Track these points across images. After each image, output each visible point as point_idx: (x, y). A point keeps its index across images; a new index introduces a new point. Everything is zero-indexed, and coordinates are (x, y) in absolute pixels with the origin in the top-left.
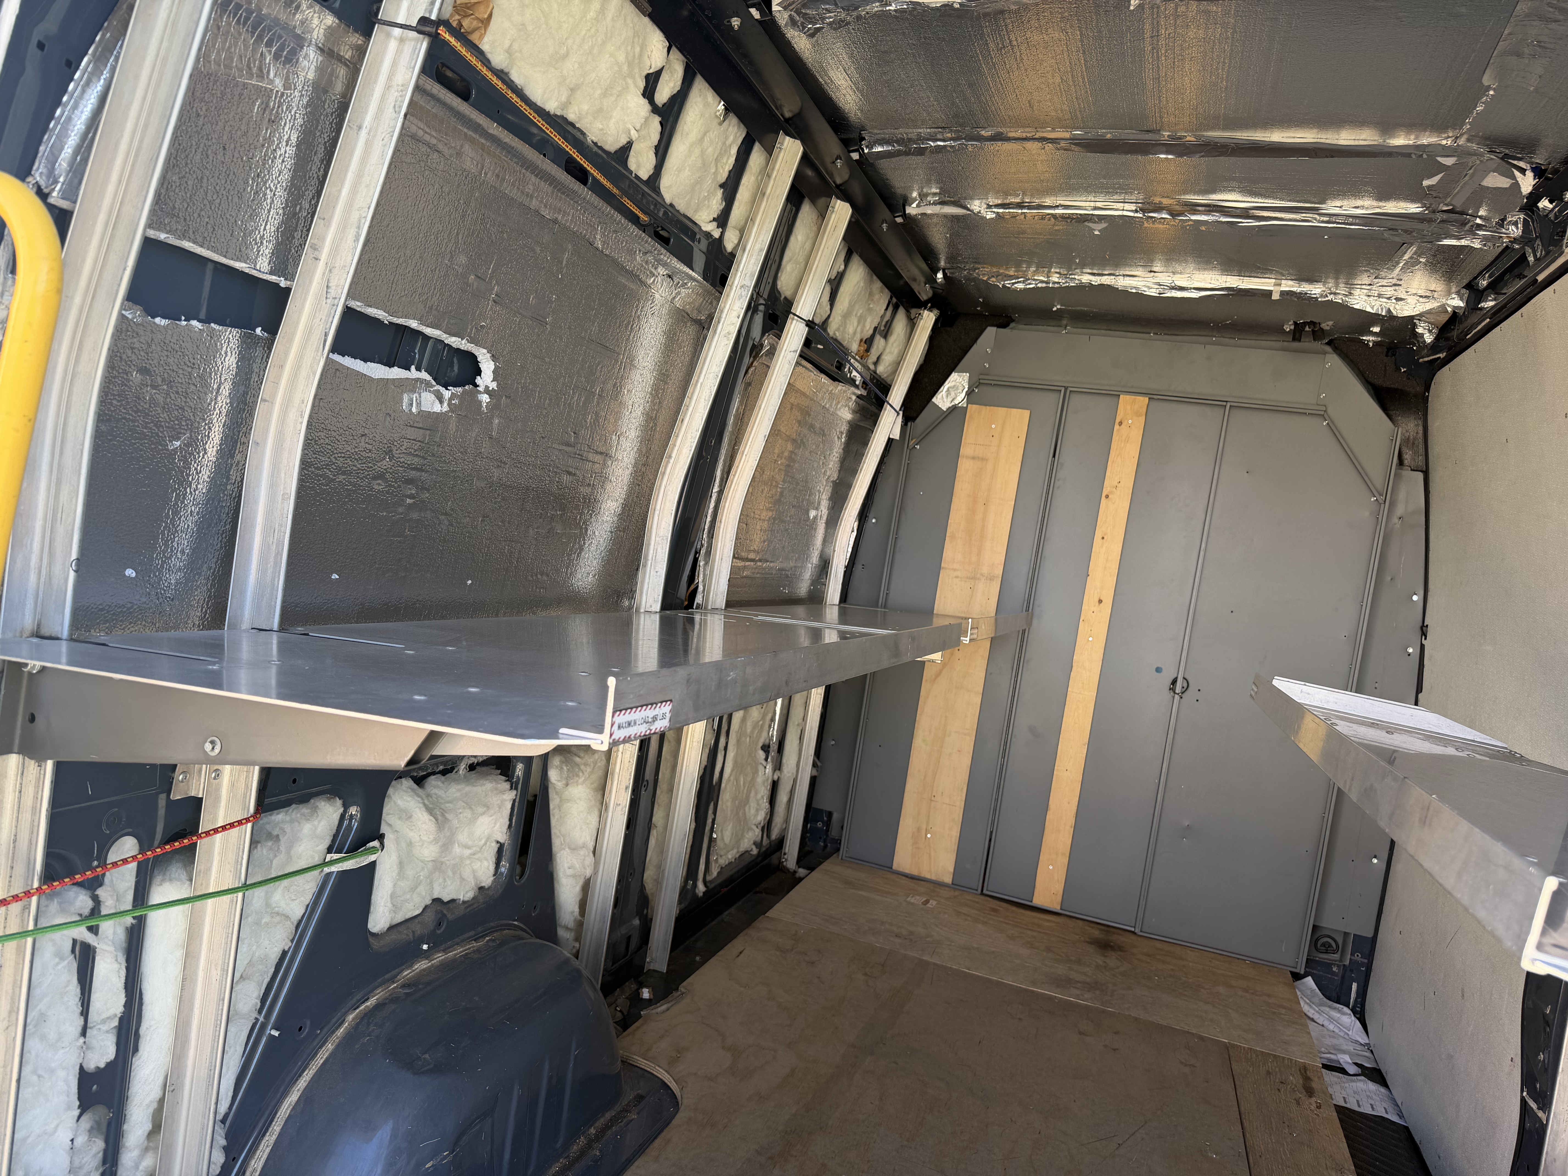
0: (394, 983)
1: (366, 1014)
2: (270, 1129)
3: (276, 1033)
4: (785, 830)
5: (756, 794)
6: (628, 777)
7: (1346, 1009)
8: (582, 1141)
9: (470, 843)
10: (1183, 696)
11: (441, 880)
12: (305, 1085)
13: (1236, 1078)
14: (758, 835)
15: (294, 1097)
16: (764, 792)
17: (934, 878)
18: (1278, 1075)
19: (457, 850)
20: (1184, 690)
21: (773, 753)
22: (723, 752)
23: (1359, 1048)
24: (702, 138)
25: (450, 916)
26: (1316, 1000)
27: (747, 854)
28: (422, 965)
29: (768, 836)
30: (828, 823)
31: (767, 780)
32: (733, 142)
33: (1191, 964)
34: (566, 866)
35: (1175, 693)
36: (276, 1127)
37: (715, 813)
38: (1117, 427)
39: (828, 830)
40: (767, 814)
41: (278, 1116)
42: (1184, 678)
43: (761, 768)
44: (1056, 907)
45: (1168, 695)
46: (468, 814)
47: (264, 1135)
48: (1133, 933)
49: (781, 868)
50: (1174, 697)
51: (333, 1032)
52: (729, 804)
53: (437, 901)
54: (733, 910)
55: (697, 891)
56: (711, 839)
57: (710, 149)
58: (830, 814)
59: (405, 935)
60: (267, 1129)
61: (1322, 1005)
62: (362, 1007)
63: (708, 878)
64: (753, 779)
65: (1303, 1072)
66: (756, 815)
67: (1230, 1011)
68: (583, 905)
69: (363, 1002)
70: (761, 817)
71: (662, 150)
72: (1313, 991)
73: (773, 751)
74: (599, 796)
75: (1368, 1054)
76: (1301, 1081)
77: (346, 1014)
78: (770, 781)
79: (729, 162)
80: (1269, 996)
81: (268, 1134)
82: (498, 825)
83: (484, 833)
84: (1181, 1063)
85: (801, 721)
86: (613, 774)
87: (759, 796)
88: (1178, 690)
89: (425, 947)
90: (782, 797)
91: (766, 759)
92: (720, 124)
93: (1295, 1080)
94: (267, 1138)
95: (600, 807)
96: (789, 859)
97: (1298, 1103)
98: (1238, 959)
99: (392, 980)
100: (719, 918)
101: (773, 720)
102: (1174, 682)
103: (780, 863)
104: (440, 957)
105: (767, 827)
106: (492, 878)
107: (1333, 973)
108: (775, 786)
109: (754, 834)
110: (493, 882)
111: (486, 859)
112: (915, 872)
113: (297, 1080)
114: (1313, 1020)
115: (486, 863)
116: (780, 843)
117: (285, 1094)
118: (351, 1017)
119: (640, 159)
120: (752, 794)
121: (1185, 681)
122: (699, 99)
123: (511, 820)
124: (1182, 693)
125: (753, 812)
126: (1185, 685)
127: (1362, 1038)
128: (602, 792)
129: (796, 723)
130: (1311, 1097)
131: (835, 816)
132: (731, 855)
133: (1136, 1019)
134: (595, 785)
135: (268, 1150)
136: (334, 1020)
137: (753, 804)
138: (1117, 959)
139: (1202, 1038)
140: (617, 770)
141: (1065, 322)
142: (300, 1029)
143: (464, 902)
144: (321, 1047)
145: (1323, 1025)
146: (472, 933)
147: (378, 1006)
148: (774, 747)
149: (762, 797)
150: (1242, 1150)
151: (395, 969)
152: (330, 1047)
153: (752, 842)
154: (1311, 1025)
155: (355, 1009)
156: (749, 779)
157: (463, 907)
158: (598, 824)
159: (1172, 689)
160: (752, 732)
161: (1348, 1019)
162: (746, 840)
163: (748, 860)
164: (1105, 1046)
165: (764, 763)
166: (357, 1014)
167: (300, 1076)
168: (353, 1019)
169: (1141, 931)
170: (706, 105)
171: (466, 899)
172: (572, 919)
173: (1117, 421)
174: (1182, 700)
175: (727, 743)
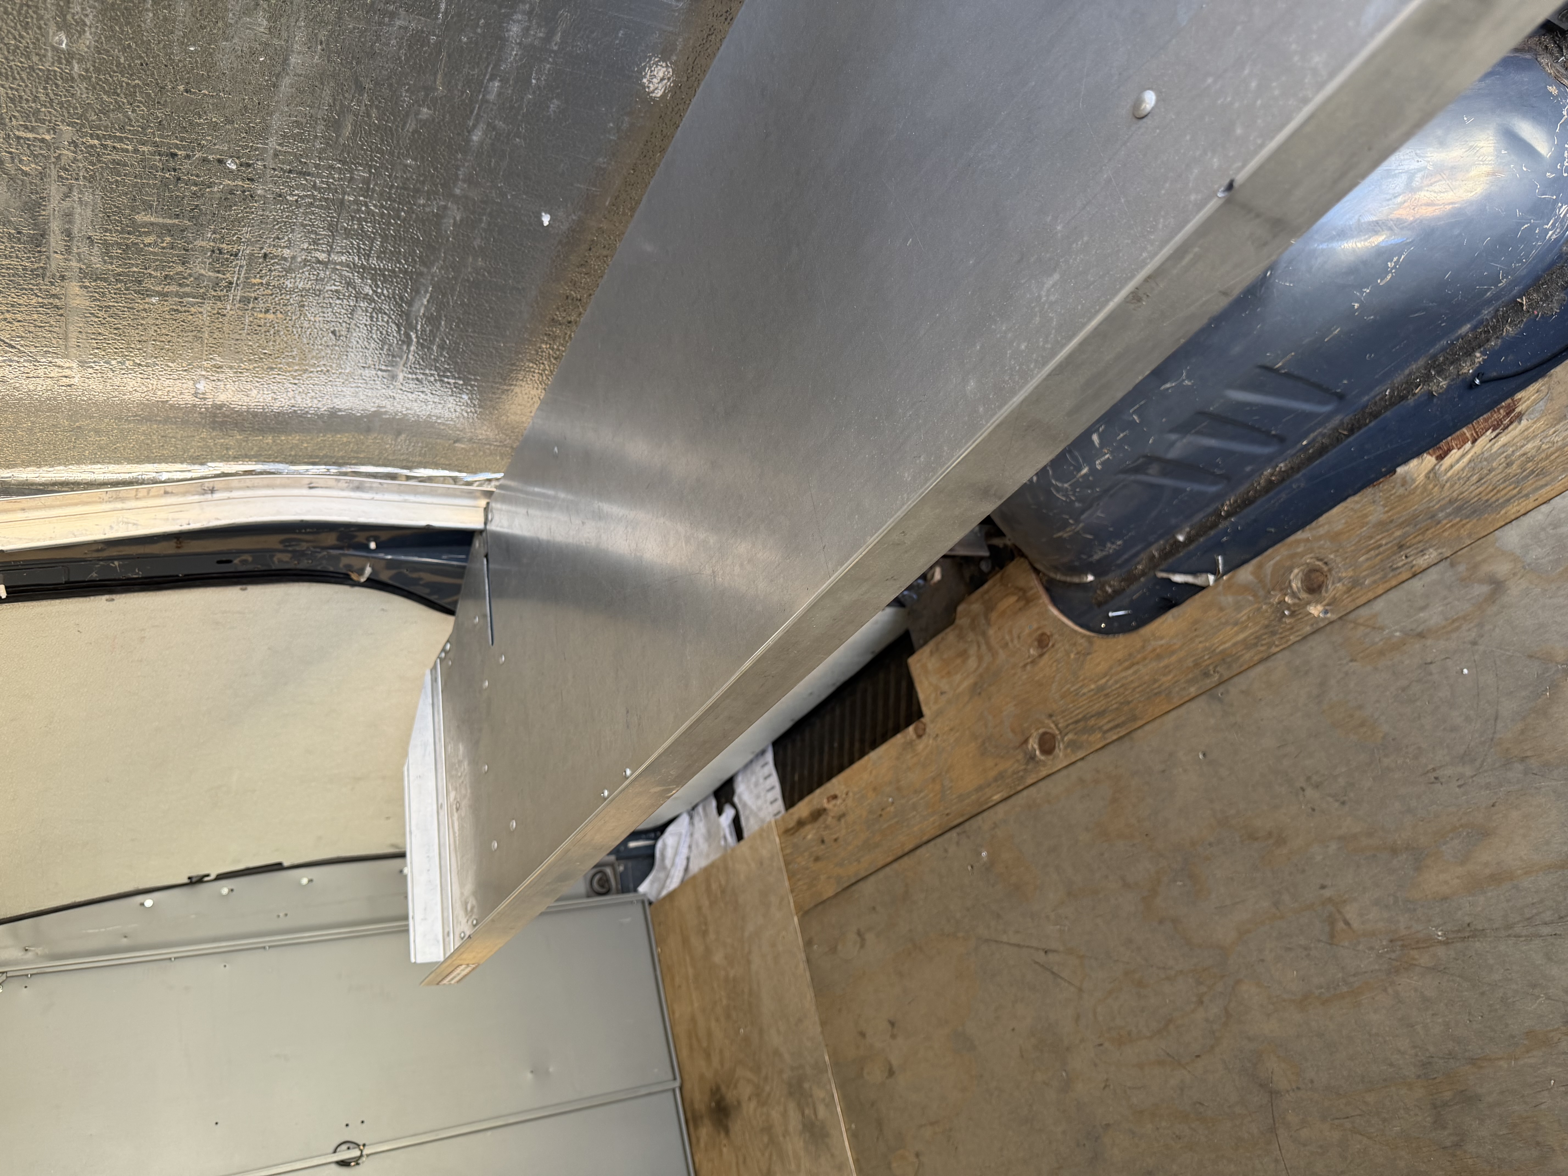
7: (659, 845)
10: (361, 1143)
13: (846, 885)
18: (814, 849)
20: (351, 1146)
23: (696, 819)
26: (662, 875)
33: (696, 1005)
35: (361, 1156)
42: (335, 1152)
45: (366, 1164)
48: (682, 1089)
50: (368, 1155)
61: (663, 867)
65: (792, 832)
67: (747, 934)
72: (652, 882)
75: (700, 809)
76: (808, 827)
80: (699, 909)
84: (862, 946)
88: (356, 1153)
93: (810, 833)
97: (840, 817)
98: (660, 961)
102: (344, 1163)
107: (626, 868)
114: (686, 869)
121: (338, 1149)
124: (358, 1145)
126: (344, 1147)
127: (684, 819)
130: (825, 810)
133: (823, 1024)
138: (736, 1087)
139: (808, 943)
145: (688, 859)
150: (953, 834)
154: (695, 868)
159: (357, 1160)
161: (669, 839)
164: (893, 1036)
169: (675, 1079)
174: (367, 1143)
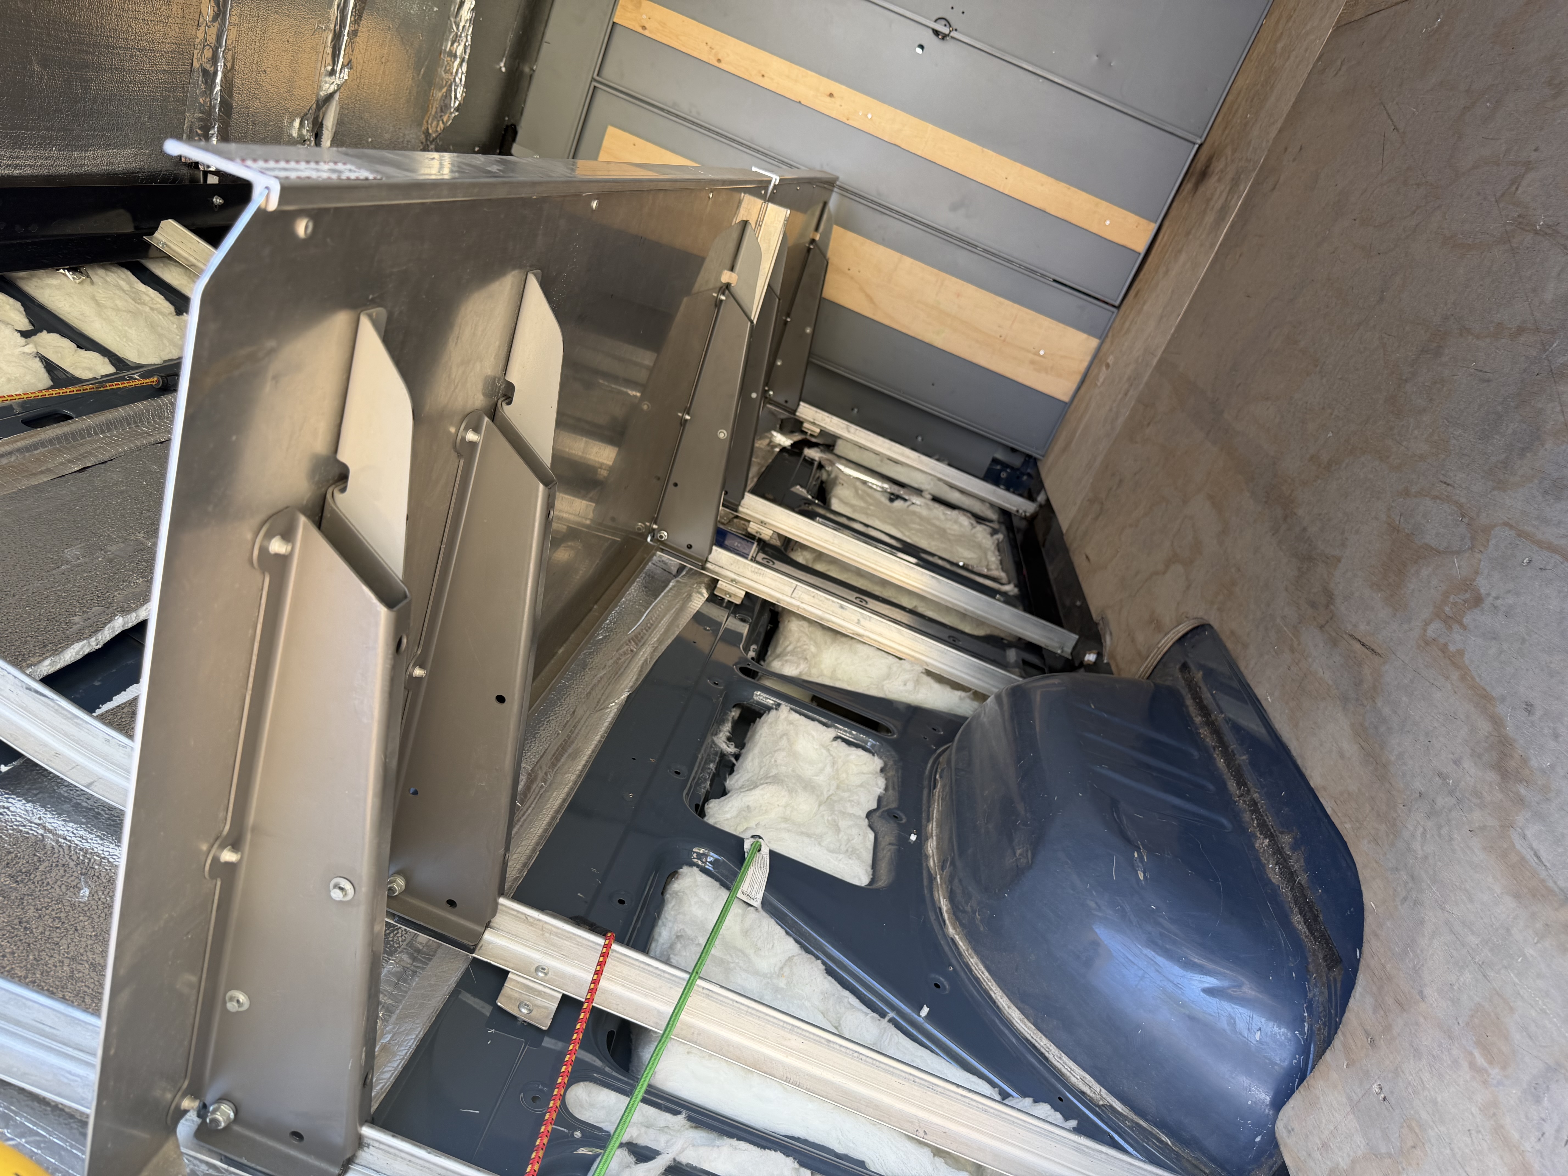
0: (935, 878)
1: (954, 914)
2: (1043, 1050)
3: (925, 1011)
4: (992, 505)
5: (938, 519)
6: (830, 603)
8: (1204, 732)
9: (821, 765)
10: (954, 26)
11: (848, 805)
12: (1005, 998)
14: (985, 530)
15: (1015, 1015)
16: (939, 511)
17: (1088, 359)
19: (821, 779)
20: (948, 25)
21: (901, 492)
22: (870, 529)
24: (98, 304)
25: (893, 805)
27: (1001, 545)
28: (931, 847)
29: (991, 521)
30: (1005, 466)
31: (927, 505)
32: (130, 283)
33: (1247, 83)
34: (902, 688)
35: (948, 35)
36: (1042, 1042)
37: (933, 555)
38: (646, 33)
39: (1012, 468)
40: (965, 515)
41: (1030, 1038)
42: (936, 21)
43: (913, 508)
44: (1154, 227)
45: (949, 45)
46: (780, 757)
47: (1047, 1059)
48: (1201, 146)
49: (1031, 520)
50: (952, 38)
51: (960, 954)
52: (933, 543)
53: (869, 815)
54: (1050, 568)
55: (1011, 594)
56: (963, 568)
57: (118, 302)
58: (995, 461)
59: (887, 854)
60: (1042, 1054)
62: (946, 916)
63: (1005, 580)
64: (921, 517)
66: (961, 525)
67: (1304, 32)
68: (956, 686)
69: (941, 914)
70: (965, 521)
71: (84, 342)
73: (899, 491)
74: (844, 639)
77: (945, 935)
78: (931, 503)
79: (153, 296)
81: (1047, 1054)
82: (814, 733)
83: (817, 749)
84: (1336, 75)
85: (878, 458)
86: (822, 619)
87: (942, 517)
88: (946, 30)
89: (913, 837)
90: (954, 497)
91: (905, 500)
92: (92, 283)
94: (1050, 1057)
95: (854, 641)
96: (1024, 508)
99: (932, 879)
100: (1052, 582)
101: (865, 483)
102: (936, 33)
103: (1025, 518)
104: (933, 827)
105: (979, 519)
106: (876, 758)
108: (936, 499)
109: (981, 533)
110: (881, 758)
111: (848, 755)
112: (1077, 378)
113: (998, 1007)
115: (852, 757)
116: (1005, 515)
117: (1008, 1024)
118: (951, 931)
119: (84, 365)
120: (937, 523)
121: (939, 21)
122: (47, 292)
123: (813, 719)
125: (956, 527)
126: (944, 22)
128: (839, 636)
129: (879, 462)
131: (999, 455)
132: (993, 559)
133: (1280, 131)
134: (829, 641)
135: (1065, 1058)
136: (946, 949)
137: (948, 525)
138: (1219, 160)
139: (1320, 57)
140: (819, 613)
141: (527, 70)
142: (937, 986)
143: (886, 789)
144: (971, 970)
146: (925, 792)
147: (952, 899)
148: (896, 490)
149: (944, 514)
151: (922, 873)
152: (974, 962)
153: (989, 536)
155: (945, 924)
156: (918, 520)
157: (891, 792)
158: (872, 648)
159: (945, 37)
160: (866, 502)
162: (984, 541)
163: (1006, 547)
164: (1294, 160)
165: (908, 503)
166: (951, 922)
167: (994, 1002)
168: (954, 928)
169: (1201, 138)
170: (59, 288)
171: (883, 786)
172: (968, 701)
173: (640, 30)
174: (958, 29)
175: (861, 523)
